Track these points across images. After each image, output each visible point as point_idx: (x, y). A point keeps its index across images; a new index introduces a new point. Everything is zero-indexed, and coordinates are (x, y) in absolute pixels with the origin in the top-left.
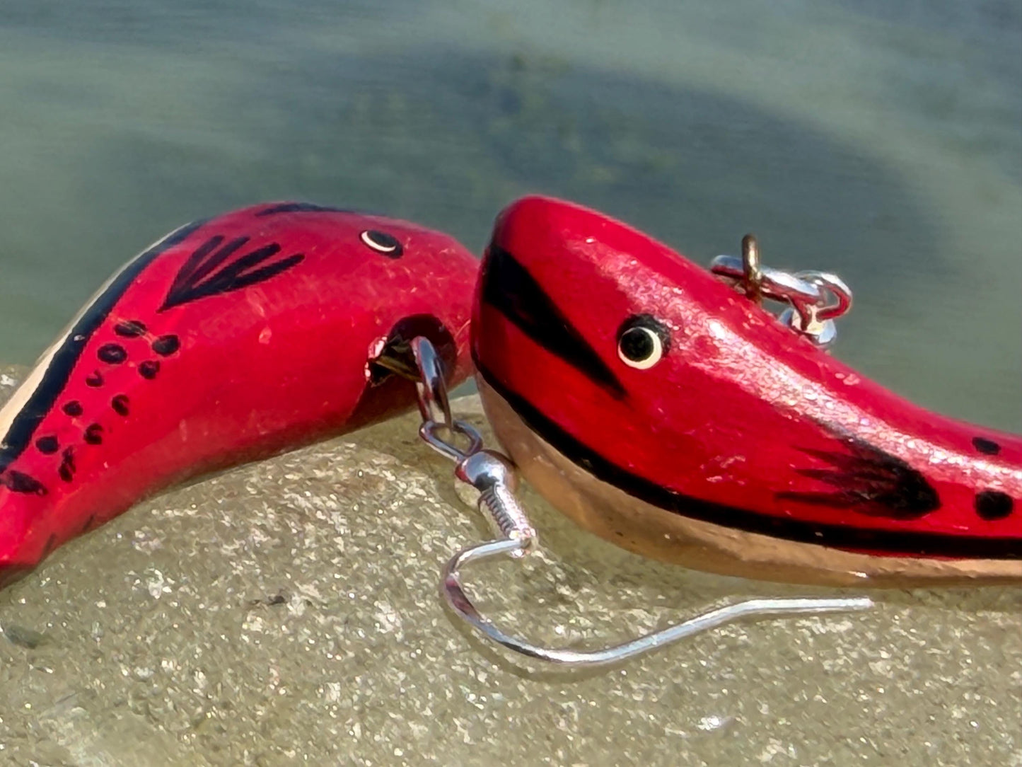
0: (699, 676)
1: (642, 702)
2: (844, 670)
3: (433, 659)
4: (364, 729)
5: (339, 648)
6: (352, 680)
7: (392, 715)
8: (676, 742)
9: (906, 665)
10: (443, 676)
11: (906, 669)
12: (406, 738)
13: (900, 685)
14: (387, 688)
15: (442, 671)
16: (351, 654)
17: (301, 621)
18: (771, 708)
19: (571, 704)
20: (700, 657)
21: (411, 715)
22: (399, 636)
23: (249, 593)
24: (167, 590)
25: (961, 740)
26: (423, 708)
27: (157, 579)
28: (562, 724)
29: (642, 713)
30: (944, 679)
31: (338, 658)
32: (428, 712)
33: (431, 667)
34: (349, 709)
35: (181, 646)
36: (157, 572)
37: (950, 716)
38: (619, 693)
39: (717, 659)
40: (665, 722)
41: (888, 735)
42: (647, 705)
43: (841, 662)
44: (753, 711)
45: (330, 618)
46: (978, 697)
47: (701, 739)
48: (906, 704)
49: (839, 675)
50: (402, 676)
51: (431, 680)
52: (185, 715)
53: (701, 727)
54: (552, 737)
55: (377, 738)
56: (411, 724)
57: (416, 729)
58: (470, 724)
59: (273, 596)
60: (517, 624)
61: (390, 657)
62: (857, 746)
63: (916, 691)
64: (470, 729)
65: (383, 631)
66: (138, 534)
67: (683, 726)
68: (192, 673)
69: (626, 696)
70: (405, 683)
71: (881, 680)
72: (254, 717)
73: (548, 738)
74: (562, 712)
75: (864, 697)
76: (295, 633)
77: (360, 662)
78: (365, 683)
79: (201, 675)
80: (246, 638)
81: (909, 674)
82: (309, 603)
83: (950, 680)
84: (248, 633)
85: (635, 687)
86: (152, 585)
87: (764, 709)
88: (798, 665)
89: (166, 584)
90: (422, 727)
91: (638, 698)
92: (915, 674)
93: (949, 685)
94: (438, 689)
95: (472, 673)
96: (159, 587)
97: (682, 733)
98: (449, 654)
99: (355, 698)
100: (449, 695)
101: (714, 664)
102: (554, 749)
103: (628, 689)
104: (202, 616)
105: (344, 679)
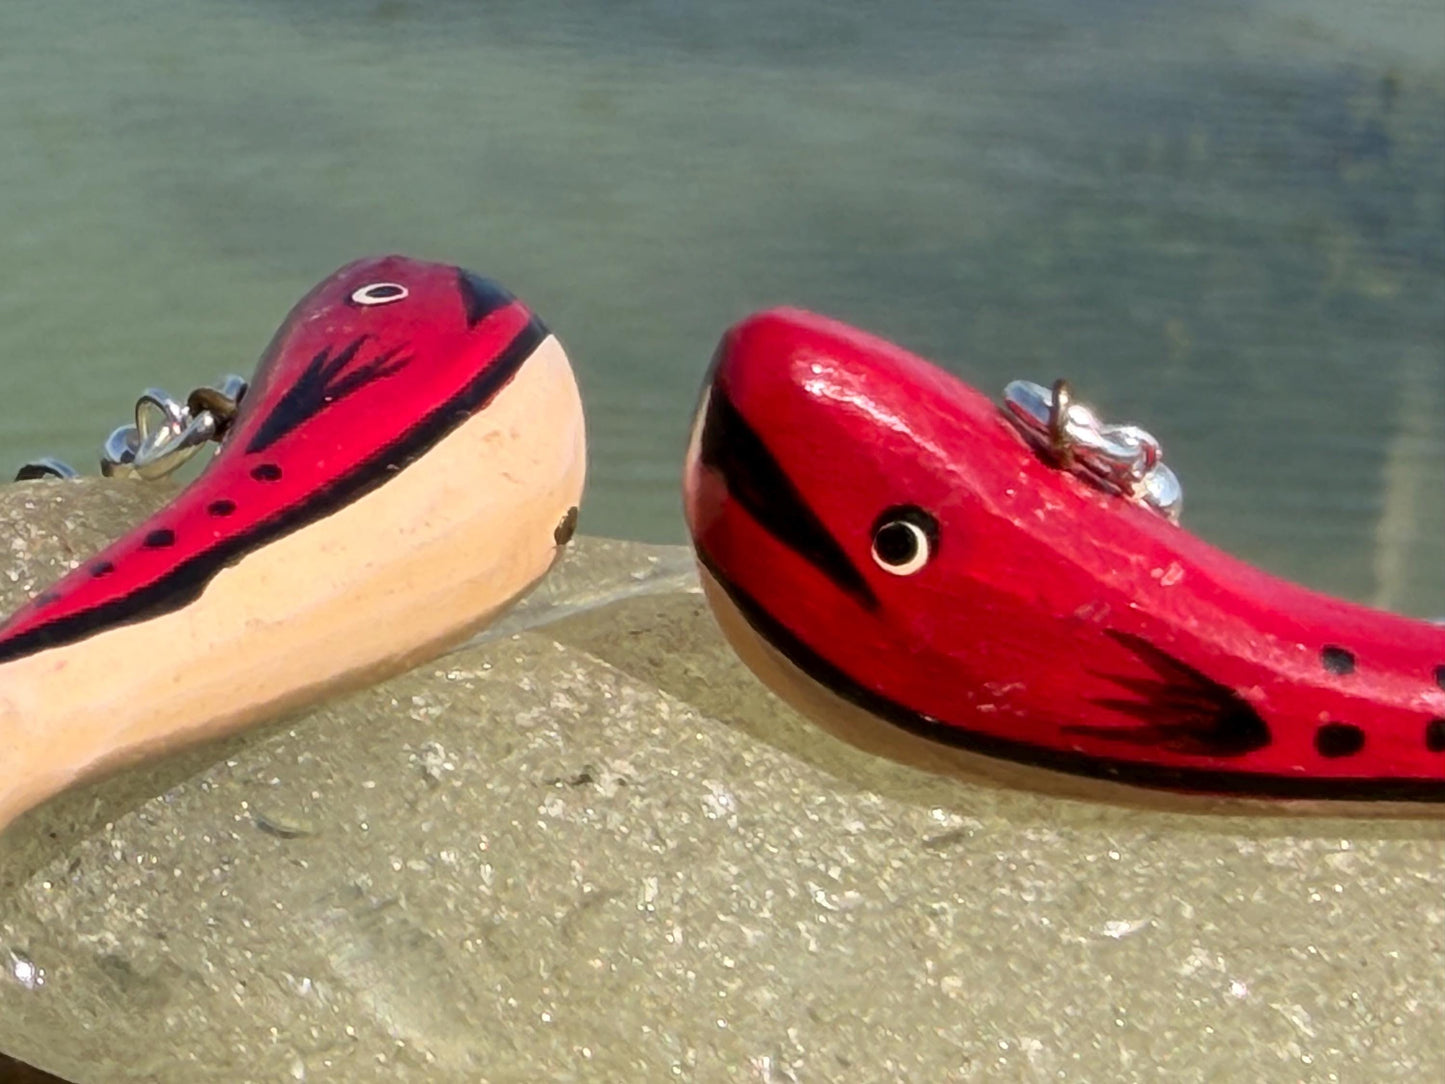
0: (1108, 871)
1: (1034, 903)
2: (1293, 864)
3: (775, 850)
4: (685, 935)
5: (658, 837)
6: (670, 875)
7: (722, 917)
8: (1076, 951)
9: (1372, 859)
10: (785, 871)
11: (1371, 863)
12: (736, 946)
13: (1363, 882)
14: (713, 886)
15: (786, 865)
16: (671, 844)
17: (610, 803)
18: (1196, 910)
19: (945, 905)
20: (1111, 848)
21: (746, 916)
22: (733, 822)
23: (550, 770)
24: (449, 766)
25: (1436, 950)
26: (760, 908)
27: (436, 752)
28: (933, 929)
29: (1033, 916)
30: (1419, 875)
31: (656, 848)
32: (766, 914)
33: (770, 860)
34: (667, 912)
35: (464, 834)
36: (438, 746)
37: (1424, 921)
38: (1005, 891)
39: (1133, 852)
40: (1061, 927)
41: (1344, 944)
42: (1040, 907)
43: (1289, 854)
44: (1174, 911)
45: (646, 801)
47: (1105, 948)
48: (1367, 906)
49: (1285, 871)
50: (734, 870)
51: (771, 875)
52: (468, 918)
53: (1107, 933)
54: (919, 945)
55: (702, 945)
56: (744, 929)
57: (749, 933)
58: (818, 929)
59: (578, 773)
60: (883, 808)
61: (720, 848)
62: (1304, 956)
63: (1383, 890)
64: (817, 936)
65: (712, 816)
66: (416, 700)
67: (1085, 932)
68: (476, 867)
69: (1014, 895)
70: (738, 878)
71: (1340, 876)
72: (551, 919)
73: (914, 946)
74: (934, 914)
75: (1316, 897)
76: (604, 818)
77: (684, 853)
78: (689, 878)
79: (488, 867)
80: (542, 824)
81: (1374, 870)
82: (622, 783)
83: (1427, 877)
84: (546, 818)
85: (1027, 884)
86: (431, 759)
87: (1187, 911)
88: (1232, 860)
89: (448, 759)
90: (759, 933)
91: (1029, 898)
92: (1384, 869)
93: (1426, 884)
94: (779, 887)
95: (822, 867)
96: (439, 763)
97: (1082, 940)
98: (793, 846)
99: (676, 897)
100: (792, 894)
101: (1127, 856)
102: (921, 959)
103: (1017, 886)
104: (492, 798)
105: (663, 874)
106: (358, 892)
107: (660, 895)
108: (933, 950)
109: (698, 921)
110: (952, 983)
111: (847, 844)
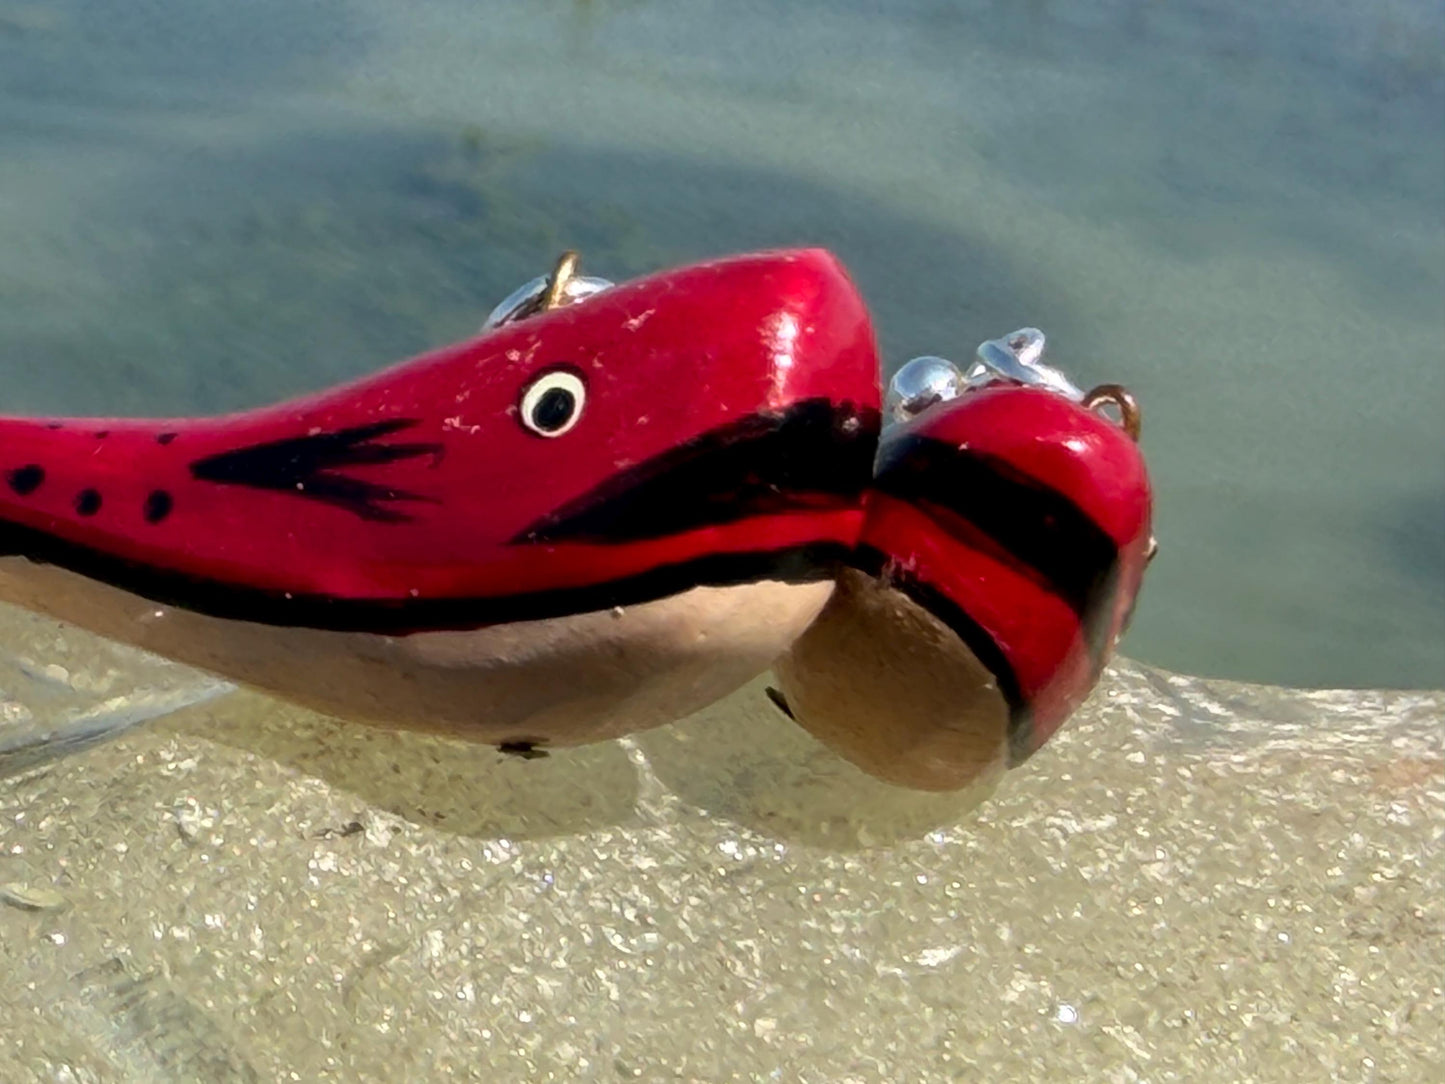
0: (918, 896)
1: (844, 934)
2: (1108, 878)
3: (563, 894)
4: (477, 990)
5: (440, 888)
6: (456, 927)
7: (514, 969)
8: (892, 983)
9: (1189, 867)
10: (578, 915)
11: (1190, 872)
12: (533, 1000)
13: (1182, 892)
14: (504, 935)
15: (577, 908)
16: (455, 893)
17: (385, 853)
18: (1014, 931)
19: (750, 943)
20: (918, 871)
21: (538, 966)
22: (518, 866)
23: (316, 820)
24: (208, 823)
25: (1266, 959)
26: (554, 957)
27: (191, 808)
28: (740, 969)
29: (845, 948)
30: (1240, 882)
31: (438, 899)
32: (561, 963)
33: (561, 904)
34: (455, 965)
35: (229, 894)
36: (192, 801)
37: (1252, 930)
38: (812, 924)
39: (940, 873)
40: (875, 958)
41: (1170, 957)
42: (850, 938)
43: (1104, 867)
44: (989, 938)
45: (423, 849)
46: (1287, 903)
47: (923, 978)
48: (1192, 916)
49: (1102, 885)
50: (524, 917)
51: (563, 921)
52: (240, 986)
53: (922, 962)
54: (728, 986)
55: (496, 1000)
56: (539, 980)
57: (546, 985)
58: (617, 976)
59: (347, 822)
60: (673, 843)
61: (507, 893)
62: (1131, 975)
63: (1205, 899)
64: (618, 983)
65: (496, 861)
66: (164, 754)
67: (902, 964)
68: (245, 931)
69: (822, 927)
70: (529, 926)
71: (1158, 887)
72: (331, 981)
73: (722, 988)
74: (738, 953)
75: (1136, 911)
76: (379, 870)
77: (468, 902)
78: (475, 929)
79: (258, 931)
80: (315, 880)
81: (1194, 878)
82: (395, 830)
83: (1249, 883)
84: (318, 872)
85: (834, 914)
86: (185, 817)
87: (1005, 934)
88: (1047, 875)
89: (205, 815)
90: (555, 983)
91: (837, 929)
92: (1203, 876)
93: (1250, 890)
94: (572, 933)
95: (616, 908)
96: (195, 820)
97: (898, 971)
98: (585, 887)
99: (464, 949)
100: (587, 939)
101: (935, 879)
102: (731, 1002)
103: (824, 918)
104: (256, 855)
105: (448, 925)
106: (117, 965)
107: (447, 948)
108: (743, 992)
109: (490, 973)
110: (764, 1026)
111: (640, 882)
